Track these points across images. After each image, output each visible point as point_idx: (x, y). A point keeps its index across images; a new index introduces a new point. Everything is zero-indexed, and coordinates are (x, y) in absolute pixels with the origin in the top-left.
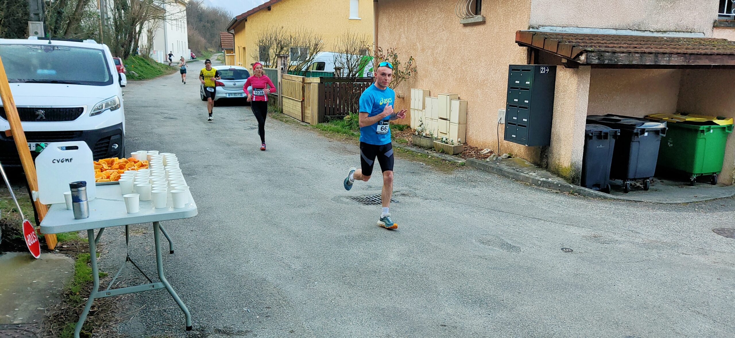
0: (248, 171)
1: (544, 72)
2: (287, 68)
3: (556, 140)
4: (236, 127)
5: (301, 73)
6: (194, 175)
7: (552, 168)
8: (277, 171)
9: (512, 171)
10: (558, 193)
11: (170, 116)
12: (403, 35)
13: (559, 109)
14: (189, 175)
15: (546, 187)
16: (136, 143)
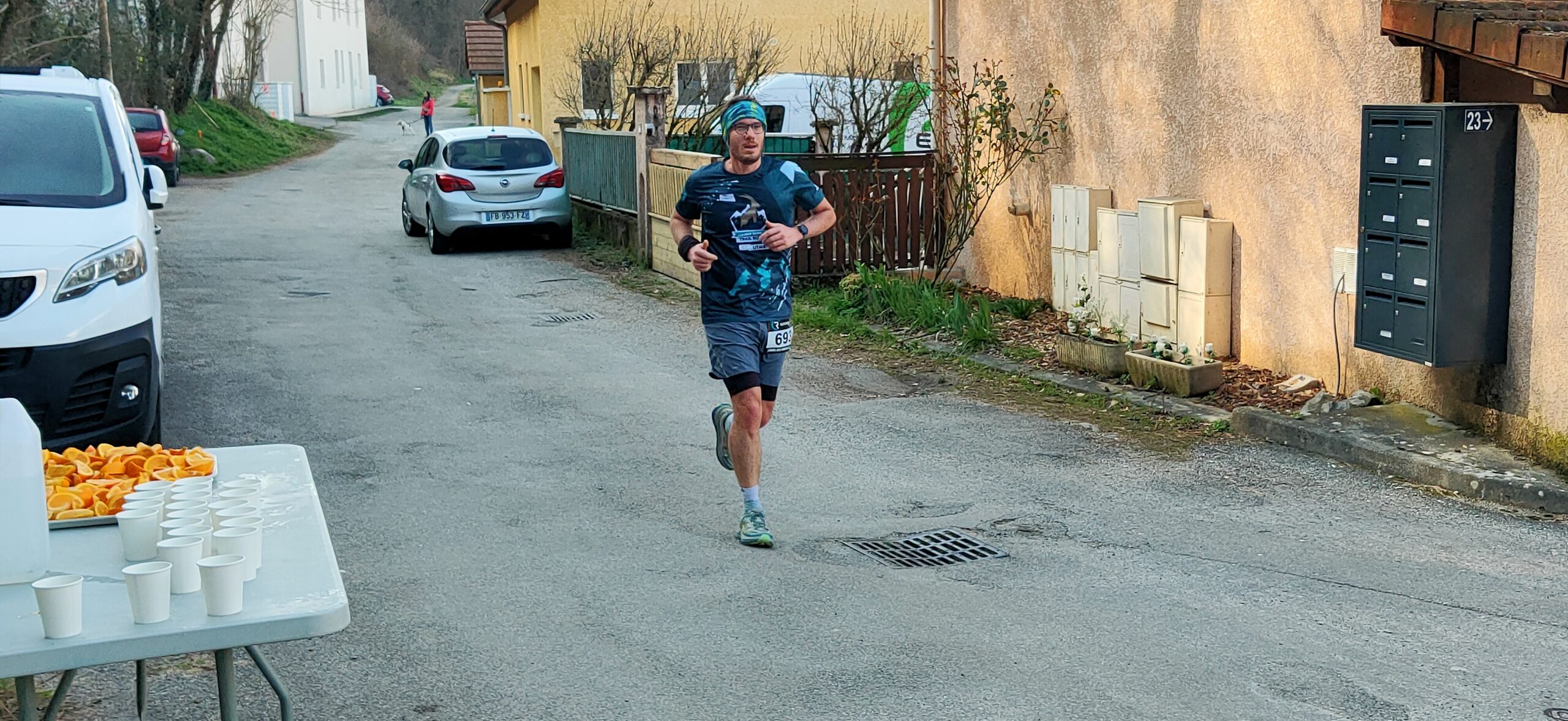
0: (537, 461)
1: (1477, 128)
2: (663, 131)
3: (1527, 345)
4: (507, 316)
5: (709, 142)
6: (371, 475)
7: (1515, 435)
8: (626, 458)
9: (1384, 448)
10: (1538, 519)
11: (307, 286)
12: (1023, 18)
13: (1530, 244)
14: (355, 476)
15: (1497, 501)
16: (198, 376)
